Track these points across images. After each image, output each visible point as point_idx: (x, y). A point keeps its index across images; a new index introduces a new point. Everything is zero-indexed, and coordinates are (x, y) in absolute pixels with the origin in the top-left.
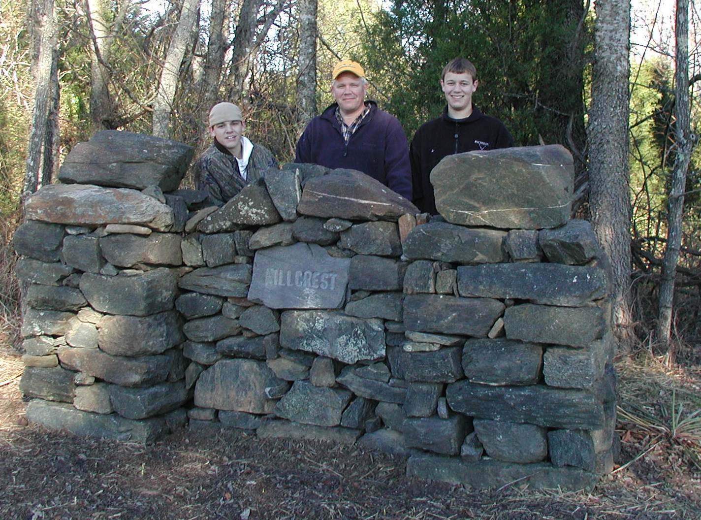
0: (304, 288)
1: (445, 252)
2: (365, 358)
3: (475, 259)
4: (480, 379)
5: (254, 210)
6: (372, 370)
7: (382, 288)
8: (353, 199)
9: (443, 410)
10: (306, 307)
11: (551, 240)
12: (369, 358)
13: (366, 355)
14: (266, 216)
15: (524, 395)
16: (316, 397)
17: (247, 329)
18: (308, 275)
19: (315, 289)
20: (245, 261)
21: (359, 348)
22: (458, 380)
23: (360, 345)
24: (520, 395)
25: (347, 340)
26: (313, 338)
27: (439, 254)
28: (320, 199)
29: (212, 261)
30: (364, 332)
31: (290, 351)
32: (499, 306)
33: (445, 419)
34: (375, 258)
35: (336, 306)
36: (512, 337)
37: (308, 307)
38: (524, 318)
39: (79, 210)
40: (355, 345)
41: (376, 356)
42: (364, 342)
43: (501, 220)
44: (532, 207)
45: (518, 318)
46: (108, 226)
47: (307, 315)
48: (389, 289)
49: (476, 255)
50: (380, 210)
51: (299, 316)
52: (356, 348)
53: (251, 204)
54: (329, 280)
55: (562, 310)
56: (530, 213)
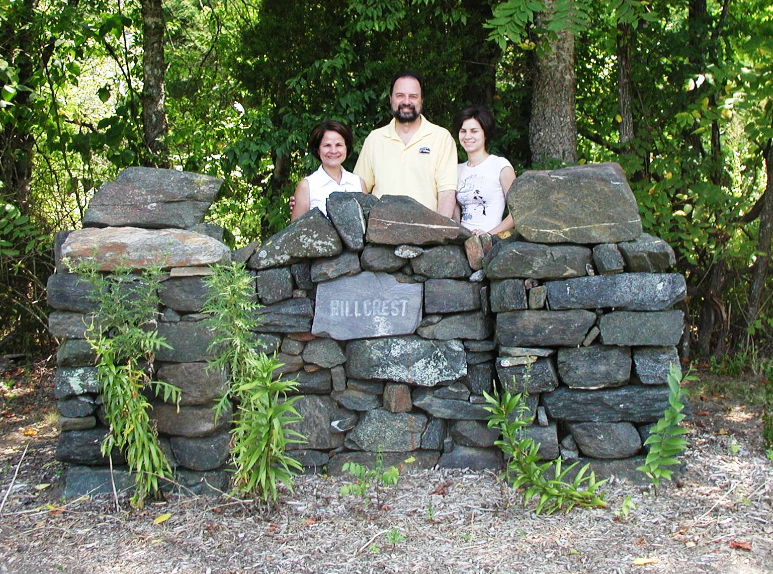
0: (374, 317)
1: (536, 269)
2: (447, 378)
3: (565, 274)
4: (580, 384)
5: (320, 242)
6: (453, 390)
7: (459, 309)
8: (423, 225)
9: (543, 418)
10: (377, 336)
11: (642, 252)
12: (450, 378)
13: (448, 375)
14: (333, 248)
15: (621, 395)
16: (394, 423)
17: (311, 364)
18: (377, 303)
19: (386, 317)
20: (304, 295)
21: (439, 369)
22: (556, 389)
23: (441, 367)
24: (617, 396)
25: (426, 364)
26: (388, 365)
27: (530, 272)
28: (388, 227)
29: (269, 297)
30: (445, 353)
31: (364, 381)
32: (591, 316)
33: (545, 426)
34: (449, 281)
35: (409, 332)
36: (609, 343)
37: (379, 335)
38: (618, 324)
39: (134, 255)
40: (435, 367)
41: (458, 376)
42: (445, 364)
43: (583, 236)
44: (613, 222)
45: (613, 325)
46: (172, 269)
47: (381, 343)
48: (465, 309)
49: (566, 270)
50: (453, 234)
51: (372, 344)
52: (437, 370)
53: (315, 236)
54: (400, 306)
55: (652, 314)
56: (610, 228)
